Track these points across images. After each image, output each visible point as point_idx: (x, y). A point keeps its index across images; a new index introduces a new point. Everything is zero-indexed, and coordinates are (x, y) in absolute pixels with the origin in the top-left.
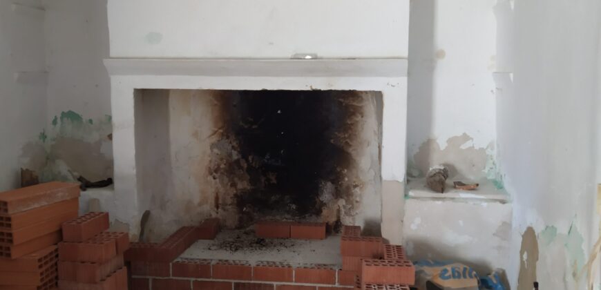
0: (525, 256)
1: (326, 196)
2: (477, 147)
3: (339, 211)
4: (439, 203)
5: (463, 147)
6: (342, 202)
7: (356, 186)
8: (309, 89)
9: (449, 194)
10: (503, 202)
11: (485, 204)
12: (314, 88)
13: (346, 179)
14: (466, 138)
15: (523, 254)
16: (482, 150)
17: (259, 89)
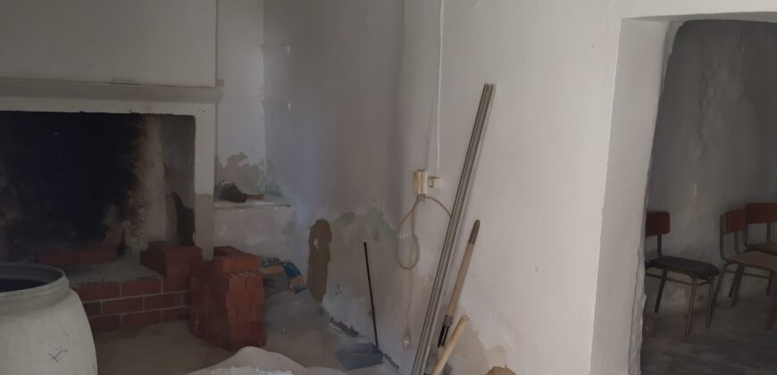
0: (316, 243)
1: (110, 219)
2: (251, 165)
3: (124, 233)
4: (242, 211)
5: (241, 164)
6: (127, 224)
7: (140, 207)
8: (128, 112)
9: (248, 203)
10: (288, 206)
11: (276, 209)
12: (133, 111)
13: (131, 200)
14: (242, 156)
15: (314, 241)
16: (256, 166)
17: (77, 111)
